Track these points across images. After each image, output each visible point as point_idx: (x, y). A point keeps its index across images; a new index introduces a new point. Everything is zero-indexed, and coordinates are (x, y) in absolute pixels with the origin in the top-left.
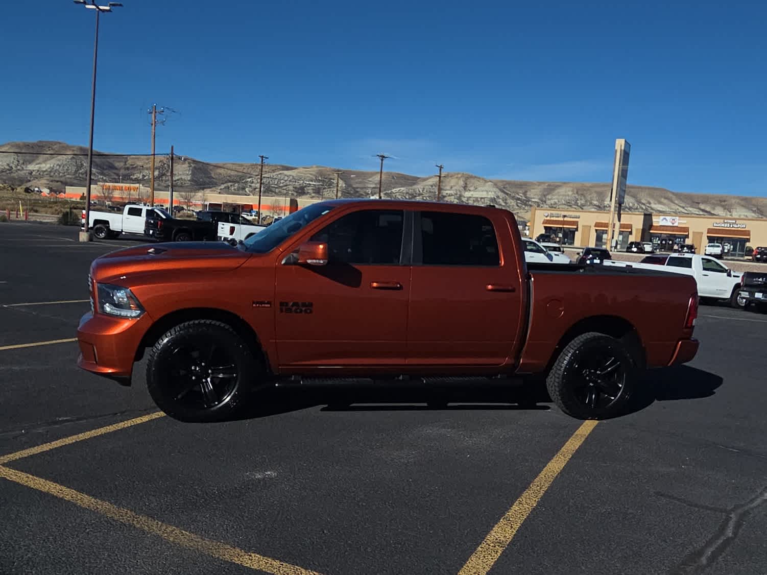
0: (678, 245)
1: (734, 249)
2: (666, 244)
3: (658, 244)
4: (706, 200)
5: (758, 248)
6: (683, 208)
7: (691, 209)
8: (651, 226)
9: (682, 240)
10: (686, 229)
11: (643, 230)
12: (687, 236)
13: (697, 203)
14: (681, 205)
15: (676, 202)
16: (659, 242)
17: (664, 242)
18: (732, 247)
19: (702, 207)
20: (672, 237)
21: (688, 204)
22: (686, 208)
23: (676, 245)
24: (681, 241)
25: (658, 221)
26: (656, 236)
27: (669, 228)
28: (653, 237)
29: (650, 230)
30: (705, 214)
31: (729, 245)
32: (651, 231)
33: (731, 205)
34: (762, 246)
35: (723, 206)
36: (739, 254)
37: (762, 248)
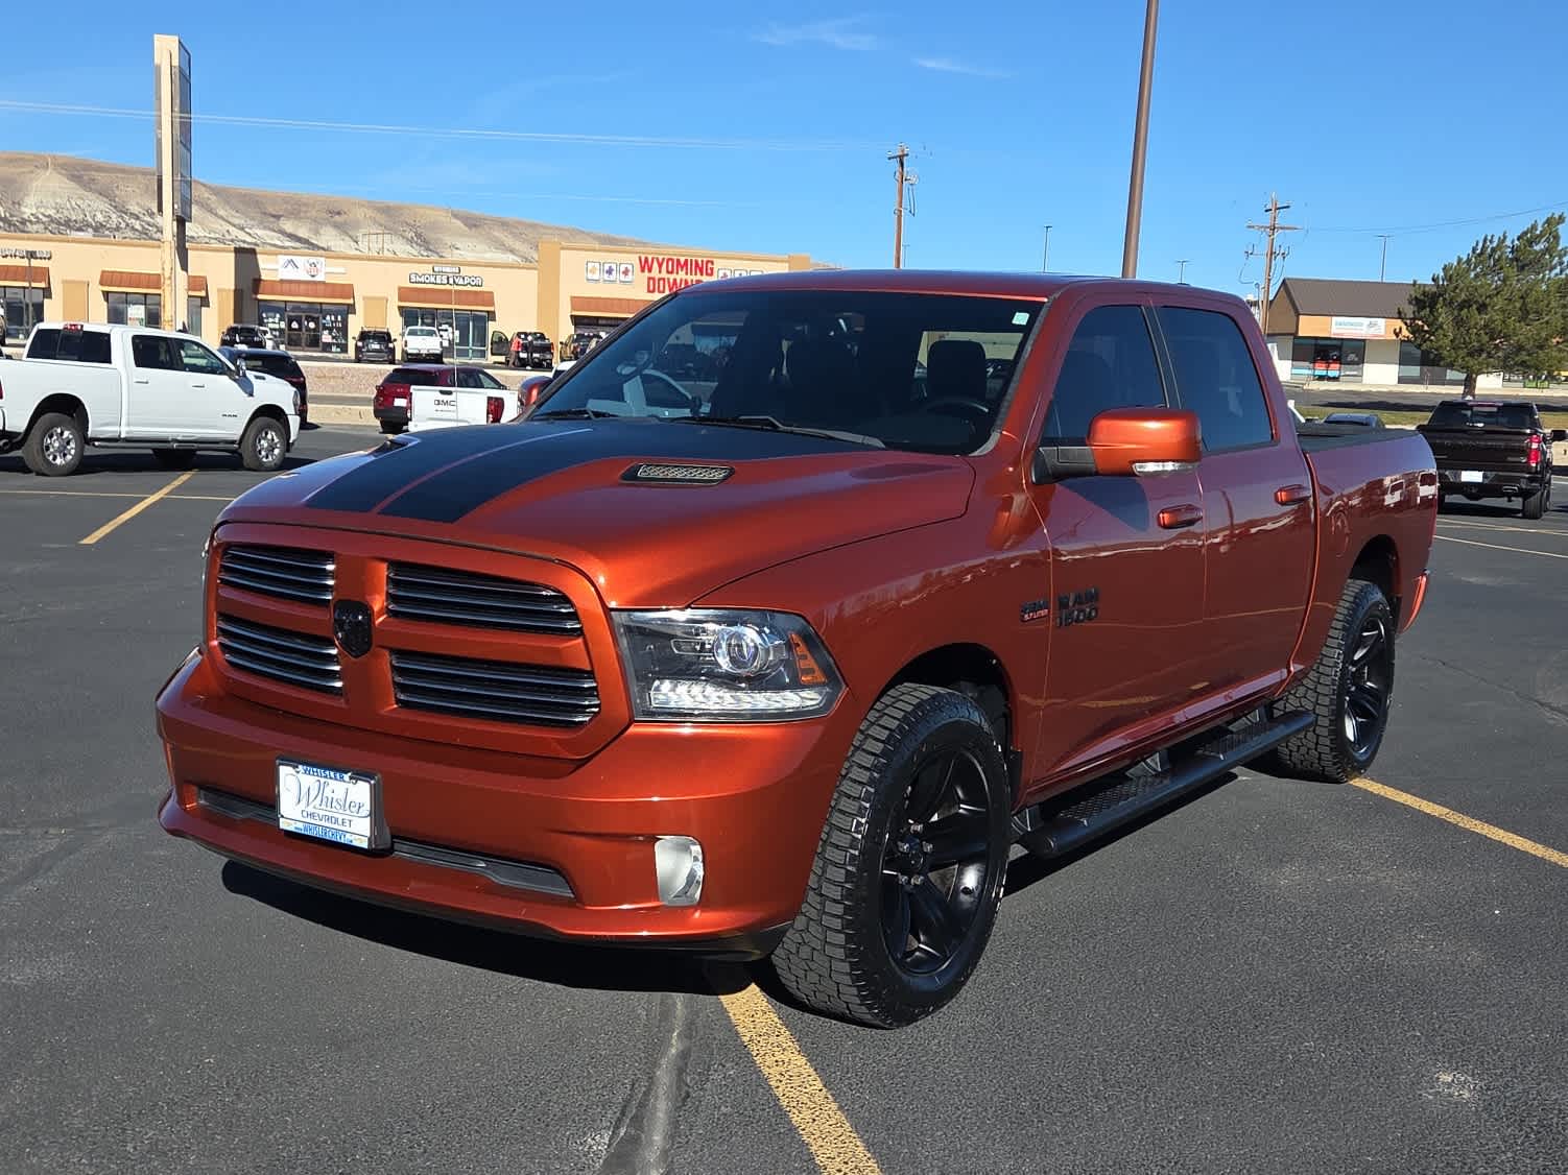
0: (330, 330)
1: (464, 339)
2: (300, 329)
3: (281, 330)
4: (296, 210)
5: (519, 334)
6: (242, 229)
7: (260, 232)
8: (257, 282)
9: (339, 318)
10: (348, 290)
11: (239, 294)
12: (351, 309)
13: (274, 216)
14: (236, 221)
15: (221, 212)
16: (283, 325)
17: (295, 325)
18: (457, 333)
19: (288, 226)
20: (315, 312)
21: (253, 219)
22: (247, 230)
23: (326, 332)
24: (336, 321)
25: (272, 268)
26: (271, 308)
27: (302, 287)
28: (266, 312)
29: (257, 293)
30: (298, 245)
31: (450, 329)
32: (260, 297)
33: (357, 225)
34: (528, 331)
35: (336, 226)
36: (474, 351)
37: (526, 334)
